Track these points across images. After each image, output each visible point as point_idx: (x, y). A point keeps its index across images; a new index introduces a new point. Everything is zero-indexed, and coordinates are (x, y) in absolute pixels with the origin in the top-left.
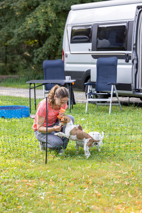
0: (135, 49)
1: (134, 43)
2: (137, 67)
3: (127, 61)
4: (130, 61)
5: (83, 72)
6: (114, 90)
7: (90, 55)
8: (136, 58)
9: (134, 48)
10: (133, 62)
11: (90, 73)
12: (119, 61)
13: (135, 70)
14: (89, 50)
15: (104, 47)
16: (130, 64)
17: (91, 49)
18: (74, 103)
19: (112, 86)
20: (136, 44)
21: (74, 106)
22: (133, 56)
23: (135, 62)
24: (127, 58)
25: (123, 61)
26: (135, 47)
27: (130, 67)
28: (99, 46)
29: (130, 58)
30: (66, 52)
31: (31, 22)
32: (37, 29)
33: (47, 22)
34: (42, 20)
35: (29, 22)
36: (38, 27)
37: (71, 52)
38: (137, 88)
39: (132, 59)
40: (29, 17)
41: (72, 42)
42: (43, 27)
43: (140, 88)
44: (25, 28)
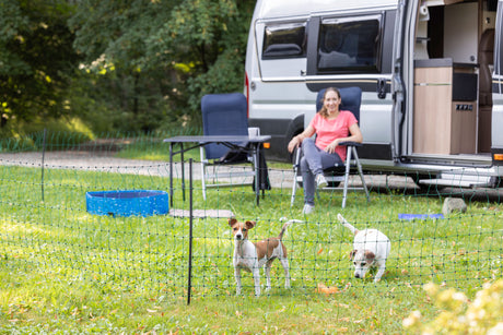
0: (400, 71)
1: (398, 57)
2: (403, 109)
3: (382, 96)
4: (389, 96)
6: (353, 158)
7: (304, 84)
8: (401, 89)
9: (396, 68)
10: (394, 97)
11: (303, 124)
12: (365, 96)
13: (398, 116)
14: (302, 73)
15: (333, 65)
16: (388, 103)
17: (305, 70)
18: (268, 186)
19: (349, 149)
20: (401, 60)
21: (267, 192)
22: (396, 86)
23: (400, 98)
24: (382, 89)
25: (374, 96)
26: (399, 65)
27: (389, 108)
28: (323, 64)
29: (388, 89)
30: (253, 77)
31: (183, 21)
32: (195, 36)
33: (217, 20)
34: (206, 16)
35: (178, 21)
36: (197, 33)
37: (264, 79)
38: (404, 154)
39: (392, 92)
40: (180, 10)
41: (265, 57)
42: (209, 32)
43: (410, 154)
44: (170, 34)
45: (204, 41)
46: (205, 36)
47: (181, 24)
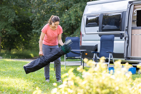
0: (127, 30)
1: (127, 26)
2: (128, 42)
3: (121, 38)
4: (124, 38)
5: (93, 46)
7: (98, 35)
8: (127, 36)
10: (125, 38)
11: (97, 47)
12: (116, 38)
13: (126, 45)
16: (123, 40)
17: (98, 30)
19: (110, 54)
20: (128, 27)
22: (126, 35)
23: (127, 39)
24: (121, 36)
25: (119, 38)
26: (127, 29)
27: (123, 42)
29: (123, 36)
30: (83, 33)
31: (66, 17)
32: (70, 22)
33: (77, 17)
34: (73, 16)
35: (64, 17)
36: (71, 21)
37: (86, 33)
38: (128, 57)
39: (125, 37)
40: (65, 14)
41: (86, 26)
42: (74, 21)
43: (130, 57)
44: (62, 21)
45: (73, 23)
46: (73, 22)
47: (65, 18)
